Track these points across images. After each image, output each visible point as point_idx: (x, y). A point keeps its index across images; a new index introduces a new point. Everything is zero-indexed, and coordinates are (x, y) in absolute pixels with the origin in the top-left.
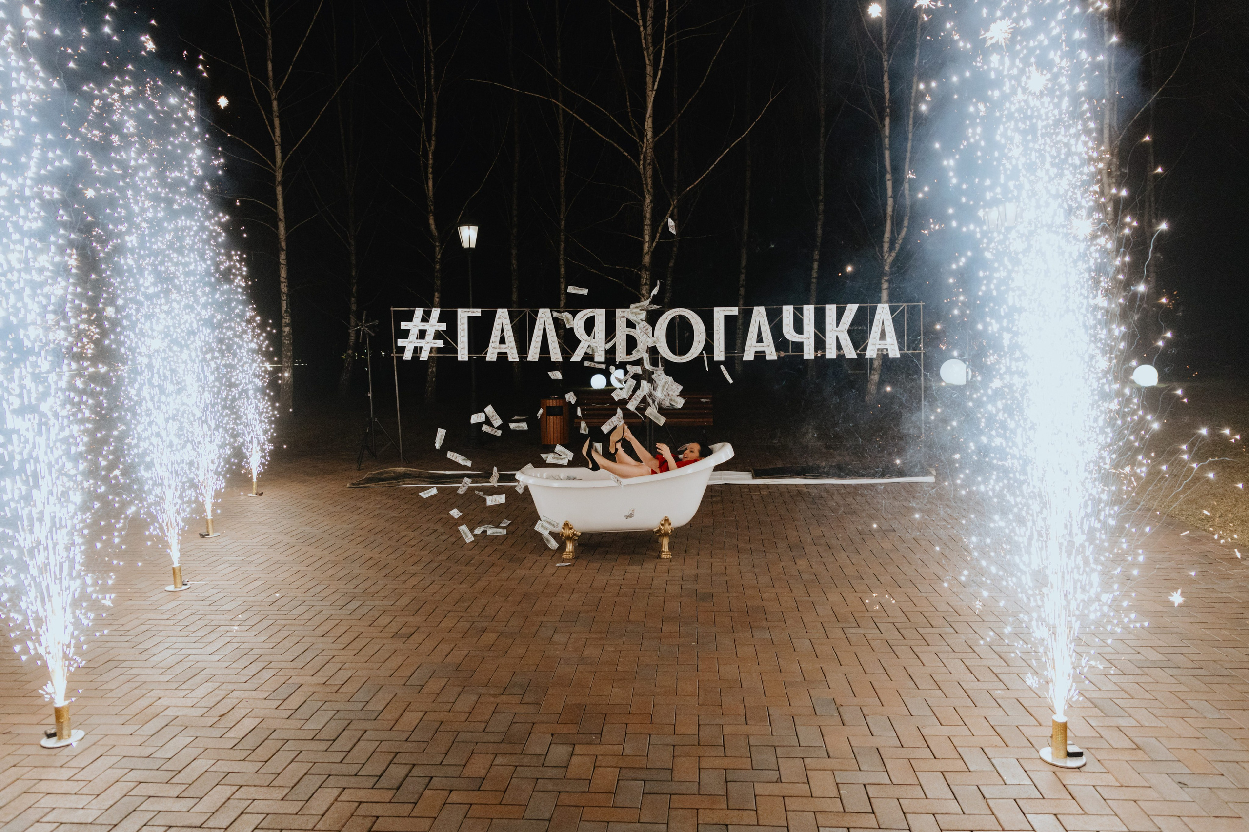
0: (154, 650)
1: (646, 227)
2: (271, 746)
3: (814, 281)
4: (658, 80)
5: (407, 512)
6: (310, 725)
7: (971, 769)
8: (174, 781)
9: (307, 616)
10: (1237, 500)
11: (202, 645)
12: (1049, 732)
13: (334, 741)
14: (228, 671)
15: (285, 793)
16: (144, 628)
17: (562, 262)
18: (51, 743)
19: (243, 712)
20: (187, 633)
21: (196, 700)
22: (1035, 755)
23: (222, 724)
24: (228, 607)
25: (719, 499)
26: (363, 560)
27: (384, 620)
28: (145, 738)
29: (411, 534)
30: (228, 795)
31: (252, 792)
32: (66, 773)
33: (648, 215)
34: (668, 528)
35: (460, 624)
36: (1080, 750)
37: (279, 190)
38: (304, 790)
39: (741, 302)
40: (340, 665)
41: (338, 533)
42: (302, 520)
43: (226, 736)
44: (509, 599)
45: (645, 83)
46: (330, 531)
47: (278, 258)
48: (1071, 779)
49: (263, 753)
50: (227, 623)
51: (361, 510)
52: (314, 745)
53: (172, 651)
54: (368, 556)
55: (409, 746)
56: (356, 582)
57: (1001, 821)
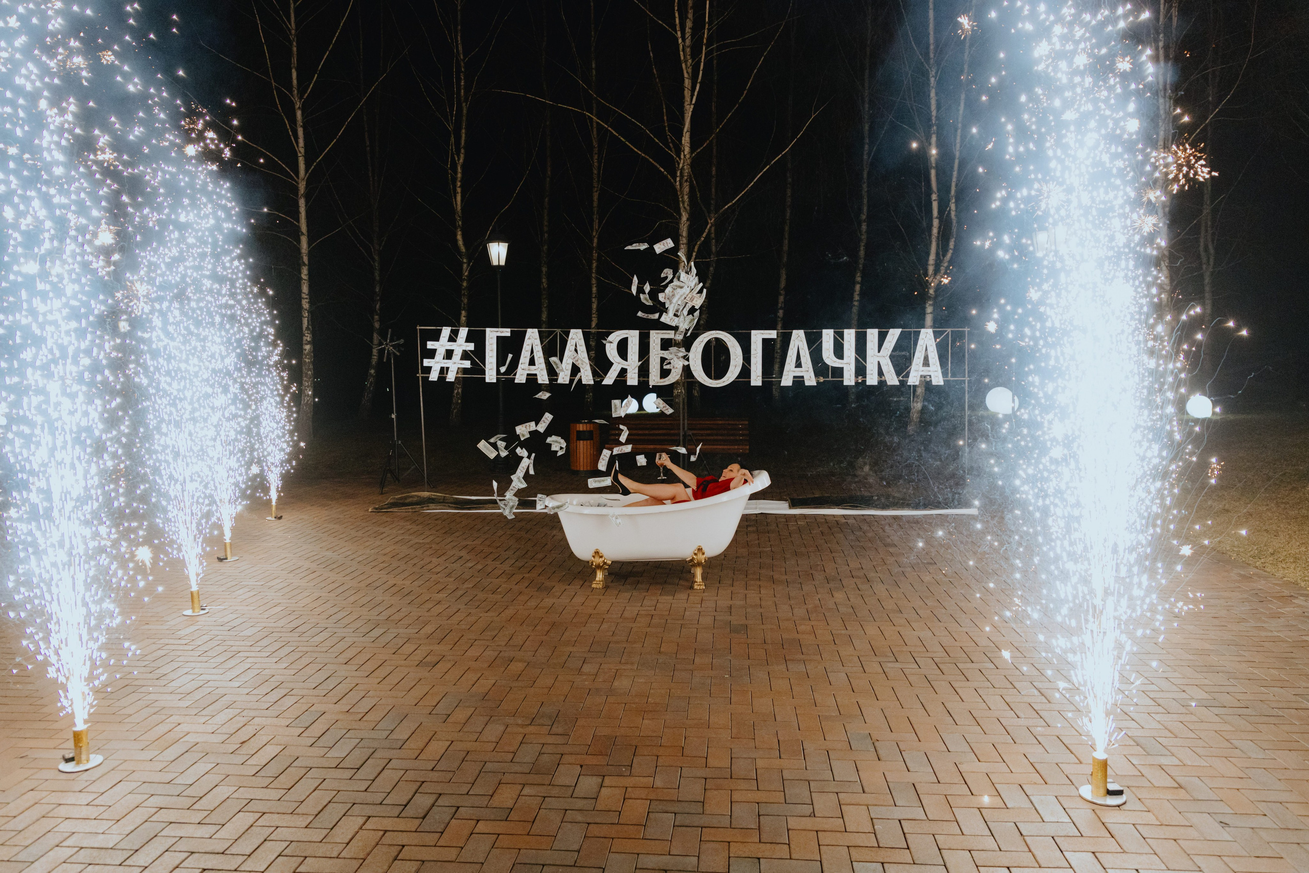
0: (172, 676)
1: (682, 246)
2: (294, 773)
3: (856, 303)
4: (696, 93)
5: (431, 538)
6: (332, 754)
7: (1009, 806)
8: (196, 807)
9: (329, 643)
10: (1290, 537)
11: (221, 671)
12: (1089, 769)
13: (358, 769)
14: (249, 698)
15: (309, 821)
16: (161, 653)
17: (594, 281)
18: (69, 767)
19: (265, 739)
20: (206, 659)
21: (217, 727)
22: (1074, 793)
23: (243, 751)
24: (248, 632)
25: (754, 529)
26: (386, 586)
27: (409, 648)
28: (165, 764)
29: (435, 561)
30: (251, 823)
31: (275, 820)
32: (85, 798)
33: (685, 234)
34: (702, 558)
35: (487, 653)
36: (1121, 788)
37: (302, 202)
38: (329, 817)
39: (780, 326)
40: (362, 694)
41: (360, 559)
42: (324, 544)
43: (248, 762)
44: (538, 627)
45: (683, 97)
46: (352, 557)
47: (300, 273)
48: (1111, 817)
49: (286, 781)
50: (247, 649)
51: (384, 535)
52: (338, 773)
53: (190, 677)
54: (391, 583)
55: (435, 776)
56: (381, 609)
57: (1038, 859)
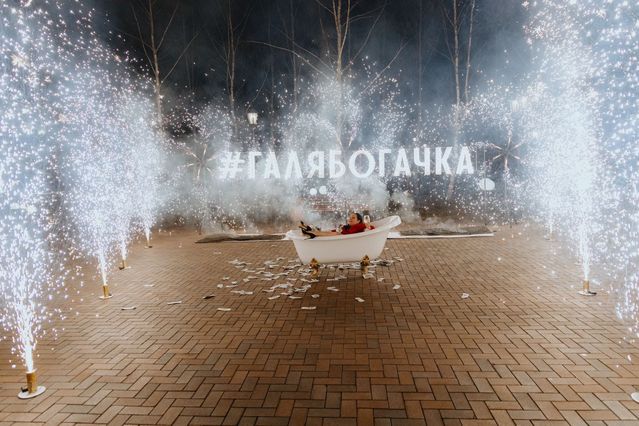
0: (91, 334)
2: (157, 395)
6: (180, 381)
8: (97, 421)
9: (177, 312)
11: (118, 330)
13: (196, 391)
14: (132, 346)
16: (86, 320)
19: (141, 373)
20: (109, 323)
21: (113, 365)
23: (128, 381)
27: (220, 314)
28: (82, 391)
32: (30, 417)
34: (367, 261)
40: (196, 342)
43: (131, 389)
49: (152, 400)
50: (132, 317)
52: (184, 395)
53: (101, 334)
55: (241, 395)
